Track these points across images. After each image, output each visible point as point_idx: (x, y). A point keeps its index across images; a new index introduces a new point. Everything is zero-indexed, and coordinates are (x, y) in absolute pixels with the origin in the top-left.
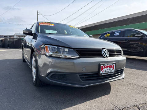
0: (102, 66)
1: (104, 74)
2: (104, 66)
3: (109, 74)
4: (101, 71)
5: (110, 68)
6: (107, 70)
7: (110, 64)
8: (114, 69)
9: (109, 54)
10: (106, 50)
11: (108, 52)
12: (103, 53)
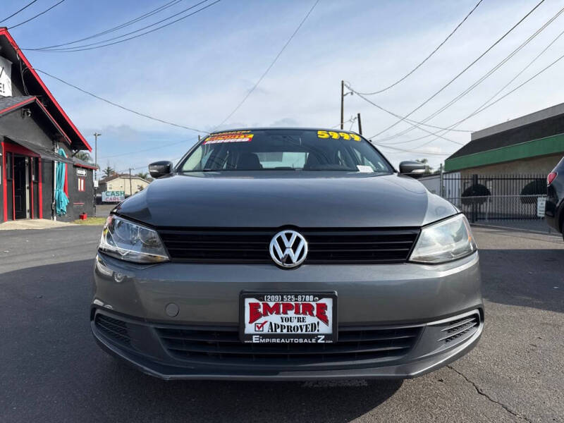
0: (254, 301)
1: (264, 336)
2: (266, 306)
3: (296, 341)
4: (251, 322)
5: (302, 316)
6: (285, 324)
7: (300, 297)
8: (326, 321)
9: (308, 252)
10: (295, 234)
11: (304, 243)
12: (274, 248)
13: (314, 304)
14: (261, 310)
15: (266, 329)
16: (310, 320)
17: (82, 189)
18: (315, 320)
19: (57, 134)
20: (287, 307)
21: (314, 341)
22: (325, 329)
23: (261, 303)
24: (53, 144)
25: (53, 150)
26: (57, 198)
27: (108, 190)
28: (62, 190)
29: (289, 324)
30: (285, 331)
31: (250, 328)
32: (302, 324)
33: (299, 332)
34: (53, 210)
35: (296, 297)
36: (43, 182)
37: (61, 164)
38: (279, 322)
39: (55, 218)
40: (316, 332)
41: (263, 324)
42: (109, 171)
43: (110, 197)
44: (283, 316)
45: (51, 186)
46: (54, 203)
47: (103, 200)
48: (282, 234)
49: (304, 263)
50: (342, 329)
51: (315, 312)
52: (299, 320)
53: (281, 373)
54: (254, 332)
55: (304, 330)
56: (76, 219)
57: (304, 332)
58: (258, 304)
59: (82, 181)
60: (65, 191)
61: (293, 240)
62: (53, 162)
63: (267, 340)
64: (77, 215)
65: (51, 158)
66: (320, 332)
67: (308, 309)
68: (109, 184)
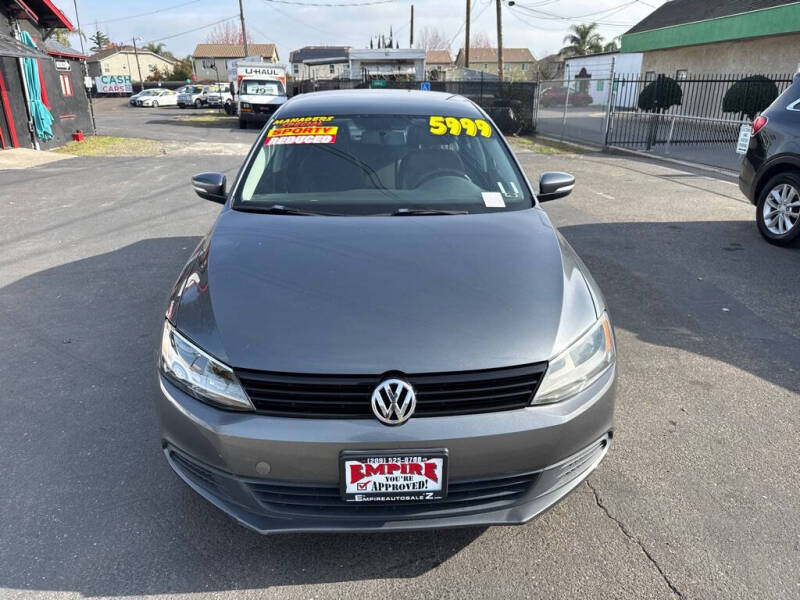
0: (355, 463)
1: (368, 495)
2: (369, 467)
3: (403, 498)
4: (353, 482)
5: (409, 475)
6: (391, 483)
7: (407, 459)
8: (435, 478)
9: (417, 404)
10: (401, 384)
11: (411, 395)
12: (376, 402)
13: (423, 465)
14: (364, 471)
15: (370, 488)
16: (417, 478)
17: (69, 92)
18: (423, 478)
19: (12, 6)
20: (392, 468)
21: (421, 498)
22: (434, 486)
23: (363, 465)
24: (11, 25)
25: (12, 35)
26: (34, 114)
27: (104, 73)
28: (40, 101)
29: (395, 482)
30: (390, 490)
31: (351, 488)
32: (409, 482)
33: (406, 489)
34: (32, 133)
35: (403, 458)
36: (8, 90)
37: (29, 59)
38: (385, 482)
39: (37, 144)
40: (424, 489)
41: (365, 484)
42: (99, 39)
43: (108, 85)
44: (387, 475)
45: (21, 95)
46: (31, 122)
47: (99, 90)
48: (386, 385)
49: (412, 417)
50: (453, 482)
51: (423, 472)
52: (406, 479)
53: (386, 524)
54: (357, 491)
55: (411, 488)
56: (68, 140)
57: (411, 489)
58: (360, 466)
59: (67, 79)
60: (43, 100)
61: (398, 391)
62: (17, 59)
63: (371, 499)
64: (69, 135)
65: (13, 53)
66: (429, 489)
67: (416, 469)
68: (104, 63)
